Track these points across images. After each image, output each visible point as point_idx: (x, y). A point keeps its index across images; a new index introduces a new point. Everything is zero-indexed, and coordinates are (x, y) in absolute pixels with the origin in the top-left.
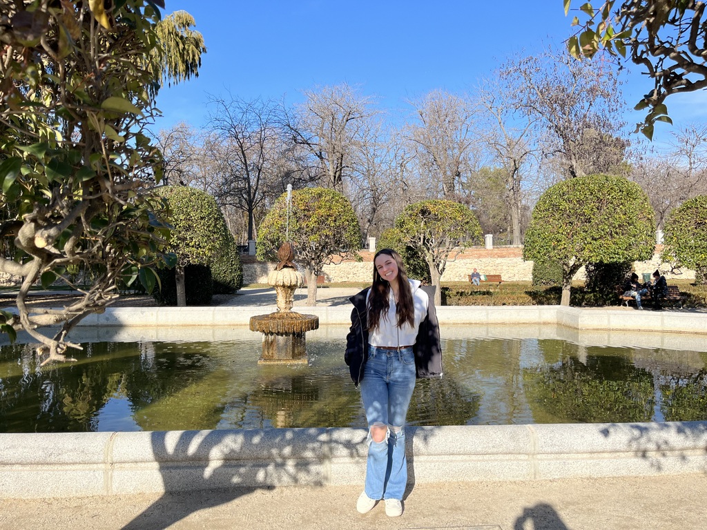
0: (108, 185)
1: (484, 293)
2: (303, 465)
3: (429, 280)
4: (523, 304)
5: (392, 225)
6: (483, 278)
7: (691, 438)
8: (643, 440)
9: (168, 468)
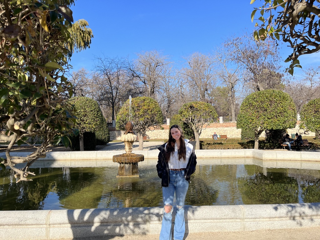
0: (48, 100)
1: (219, 144)
2: (137, 225)
3: (194, 138)
4: (237, 148)
5: (177, 113)
6: (218, 137)
7: (315, 211)
8: (293, 212)
9: (75, 227)
